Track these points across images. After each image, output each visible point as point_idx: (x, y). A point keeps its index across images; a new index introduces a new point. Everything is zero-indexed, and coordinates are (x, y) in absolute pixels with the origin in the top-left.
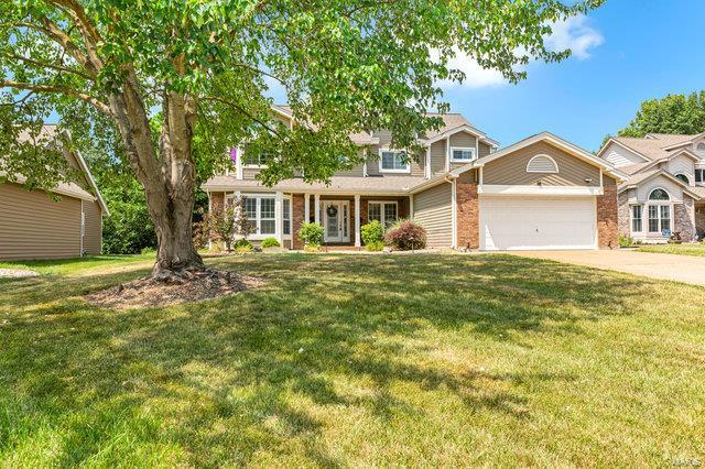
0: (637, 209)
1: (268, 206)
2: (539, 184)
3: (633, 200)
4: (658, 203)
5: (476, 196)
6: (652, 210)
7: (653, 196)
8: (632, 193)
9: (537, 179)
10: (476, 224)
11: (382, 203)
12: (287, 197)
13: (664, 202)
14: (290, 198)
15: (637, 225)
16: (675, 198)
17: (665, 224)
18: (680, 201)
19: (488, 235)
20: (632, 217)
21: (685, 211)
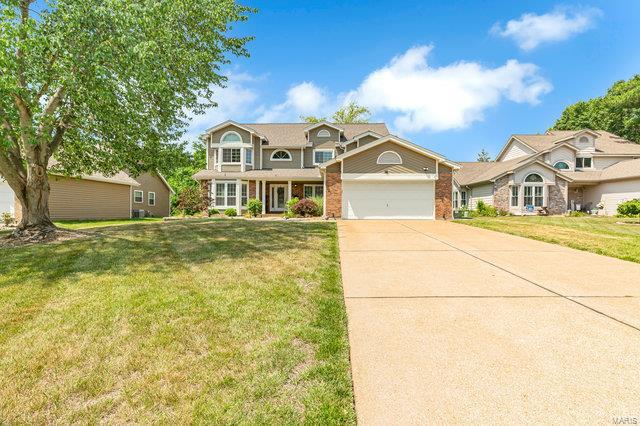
0: (515, 189)
1: (232, 188)
2: (387, 172)
3: (511, 183)
4: (533, 184)
5: (340, 181)
6: (528, 190)
7: (528, 179)
8: (511, 177)
9: (385, 168)
10: (339, 201)
11: (314, 186)
12: (245, 183)
13: (538, 184)
14: (247, 183)
15: (515, 202)
16: (548, 180)
17: (539, 201)
18: (553, 183)
19: (350, 208)
20: (511, 195)
21: (559, 191)
